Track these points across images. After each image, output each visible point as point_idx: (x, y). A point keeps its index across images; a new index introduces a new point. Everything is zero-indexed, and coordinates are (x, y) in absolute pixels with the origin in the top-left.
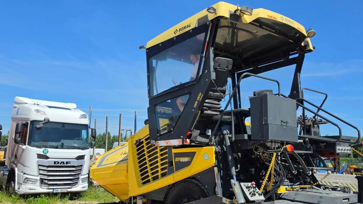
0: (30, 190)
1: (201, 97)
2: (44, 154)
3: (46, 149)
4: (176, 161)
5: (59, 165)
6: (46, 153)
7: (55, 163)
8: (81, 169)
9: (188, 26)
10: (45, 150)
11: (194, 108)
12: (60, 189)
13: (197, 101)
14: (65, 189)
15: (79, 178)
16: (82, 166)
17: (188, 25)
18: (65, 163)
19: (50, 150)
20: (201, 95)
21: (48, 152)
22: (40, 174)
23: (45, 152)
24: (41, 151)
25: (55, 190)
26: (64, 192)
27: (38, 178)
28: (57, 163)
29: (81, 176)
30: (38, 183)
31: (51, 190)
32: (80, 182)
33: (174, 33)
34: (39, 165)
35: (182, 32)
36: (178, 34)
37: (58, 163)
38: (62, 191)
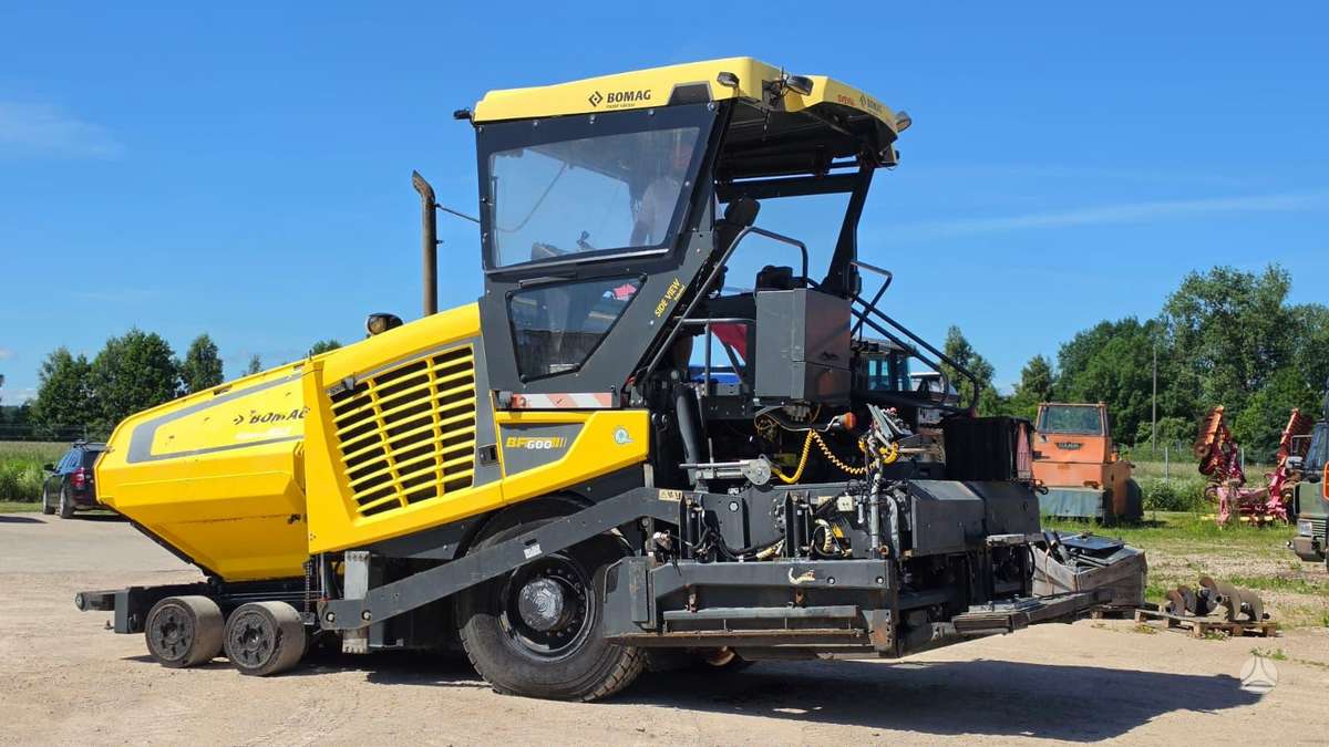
1: (678, 291)
4: (508, 446)
9: (642, 95)
11: (654, 318)
13: (667, 300)
17: (640, 92)
20: (680, 287)
33: (590, 100)
35: (620, 106)
36: (603, 107)
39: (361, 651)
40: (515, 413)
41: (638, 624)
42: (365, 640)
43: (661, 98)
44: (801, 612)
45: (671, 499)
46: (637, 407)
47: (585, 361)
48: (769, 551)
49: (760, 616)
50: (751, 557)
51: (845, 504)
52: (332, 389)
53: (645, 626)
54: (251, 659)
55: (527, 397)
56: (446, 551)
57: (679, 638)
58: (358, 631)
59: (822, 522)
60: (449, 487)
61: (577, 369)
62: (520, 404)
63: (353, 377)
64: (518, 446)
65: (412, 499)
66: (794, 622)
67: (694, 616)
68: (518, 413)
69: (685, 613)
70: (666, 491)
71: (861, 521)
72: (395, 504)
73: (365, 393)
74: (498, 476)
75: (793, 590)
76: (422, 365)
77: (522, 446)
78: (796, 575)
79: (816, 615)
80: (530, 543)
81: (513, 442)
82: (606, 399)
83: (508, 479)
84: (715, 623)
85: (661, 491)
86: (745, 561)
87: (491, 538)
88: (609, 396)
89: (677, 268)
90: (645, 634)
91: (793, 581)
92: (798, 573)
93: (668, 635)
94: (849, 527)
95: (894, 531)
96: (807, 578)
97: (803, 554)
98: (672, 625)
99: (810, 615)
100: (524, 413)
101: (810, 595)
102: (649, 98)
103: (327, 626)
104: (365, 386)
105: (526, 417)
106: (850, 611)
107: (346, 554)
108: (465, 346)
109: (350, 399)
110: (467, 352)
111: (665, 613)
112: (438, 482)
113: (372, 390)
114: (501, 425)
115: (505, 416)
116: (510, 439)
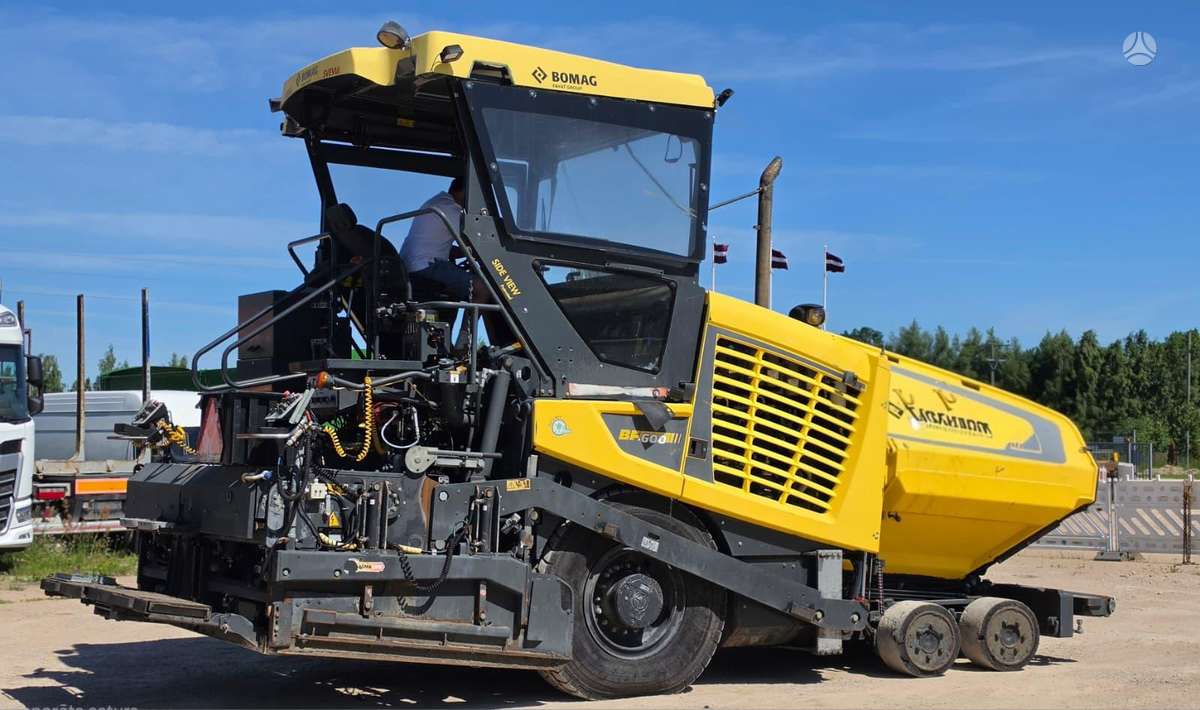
8: (13, 483)
15: (9, 507)
16: (14, 471)
29: (14, 501)
32: (13, 519)
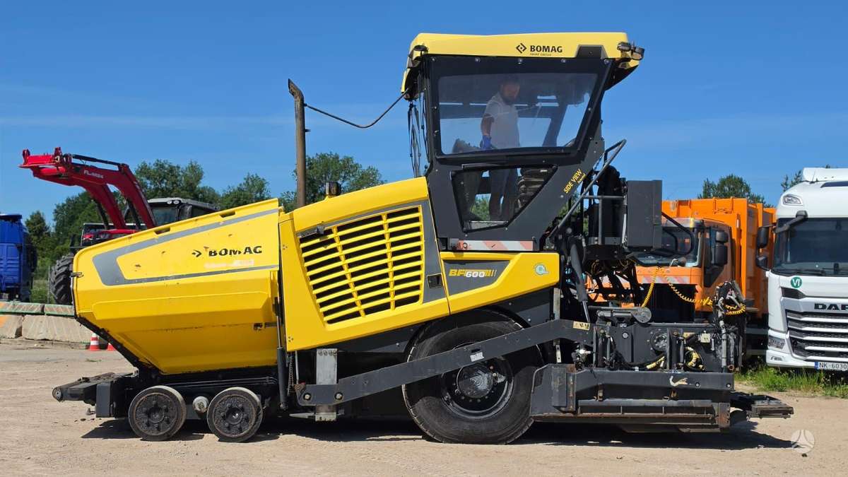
0: (776, 359)
2: (792, 288)
3: (799, 278)
4: (450, 275)
5: (826, 311)
6: (797, 286)
7: (817, 306)
10: (795, 279)
12: (831, 364)
13: (573, 183)
14: (843, 364)
18: (840, 307)
19: (804, 278)
20: (582, 175)
21: (801, 283)
22: (789, 329)
23: (795, 284)
24: (786, 281)
25: (819, 363)
26: (841, 371)
27: (787, 336)
28: (820, 307)
30: (787, 347)
31: (812, 364)
33: (517, 48)
34: (787, 311)
35: (541, 54)
36: (527, 54)
37: (824, 307)
38: (835, 369)
39: (332, 419)
40: (458, 253)
41: (558, 408)
42: (335, 413)
43: (570, 52)
44: (674, 403)
45: (582, 328)
46: (549, 251)
47: (512, 220)
48: (654, 364)
49: (646, 405)
50: (642, 367)
51: (705, 338)
52: (302, 233)
53: (563, 409)
54: (233, 430)
55: (468, 242)
56: (399, 347)
57: (588, 417)
58: (329, 407)
59: (690, 349)
60: (399, 303)
61: (506, 225)
62: (462, 247)
63: (322, 224)
64: (458, 275)
65: (368, 311)
66: (669, 409)
67: (601, 404)
68: (461, 253)
69: (593, 401)
70: (579, 323)
71: (713, 349)
72: (357, 314)
73: (330, 237)
74: (443, 295)
75: (671, 389)
76: (379, 218)
77: (461, 275)
78: (674, 381)
79: (684, 405)
80: (474, 351)
81: (454, 272)
82: (529, 245)
83: (451, 298)
84: (616, 409)
85: (575, 323)
86: (639, 370)
87: (434, 337)
88: (531, 243)
89: (580, 163)
90: (562, 414)
91: (672, 384)
92: (676, 379)
93: (581, 415)
94: (704, 352)
95: (732, 356)
96: (682, 382)
97: (679, 368)
98: (584, 409)
99: (680, 405)
100: (465, 253)
101: (682, 393)
102: (561, 51)
103: (304, 403)
104: (330, 232)
105: (466, 256)
106: (707, 403)
107: (318, 351)
108: (415, 207)
109: (317, 241)
110: (416, 210)
111: (579, 401)
112: (392, 299)
113: (335, 235)
114: (444, 260)
115: (450, 255)
116: (452, 270)
